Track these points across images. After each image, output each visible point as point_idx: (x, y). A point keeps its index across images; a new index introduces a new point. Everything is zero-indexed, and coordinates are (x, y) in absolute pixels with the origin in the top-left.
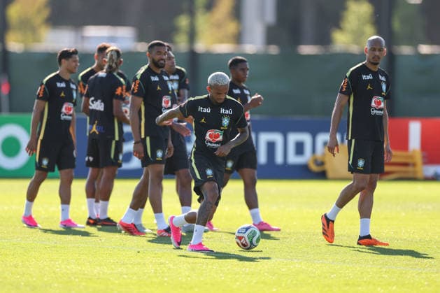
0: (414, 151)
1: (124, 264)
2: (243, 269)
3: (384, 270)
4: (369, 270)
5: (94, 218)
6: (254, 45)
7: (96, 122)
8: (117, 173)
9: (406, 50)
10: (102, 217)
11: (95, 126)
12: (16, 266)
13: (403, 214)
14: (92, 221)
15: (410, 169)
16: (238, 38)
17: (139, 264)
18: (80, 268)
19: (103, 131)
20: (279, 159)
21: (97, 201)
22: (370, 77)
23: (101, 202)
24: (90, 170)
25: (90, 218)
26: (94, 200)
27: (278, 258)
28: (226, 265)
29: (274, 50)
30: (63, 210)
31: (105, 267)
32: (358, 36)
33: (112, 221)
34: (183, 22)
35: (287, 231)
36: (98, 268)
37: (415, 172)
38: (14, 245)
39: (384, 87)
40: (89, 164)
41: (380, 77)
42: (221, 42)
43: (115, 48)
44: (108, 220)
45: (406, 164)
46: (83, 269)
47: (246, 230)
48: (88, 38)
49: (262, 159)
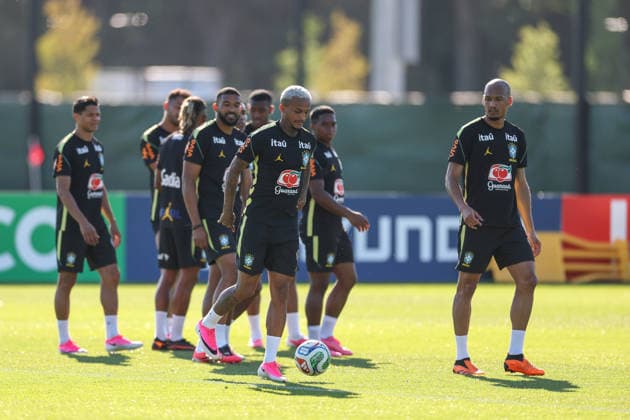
0: (618, 241)
1: (205, 405)
2: (376, 411)
3: (576, 411)
4: (554, 412)
5: (162, 339)
6: (388, 92)
7: (170, 204)
8: (199, 275)
9: (605, 98)
10: (174, 338)
11: (167, 210)
12: (52, 409)
13: (603, 332)
14: (160, 344)
15: (612, 267)
16: (366, 83)
17: (227, 404)
18: (142, 411)
19: (179, 217)
20: (425, 254)
21: (169, 316)
22: (489, 137)
23: (174, 316)
24: (163, 272)
25: (157, 340)
26: (165, 314)
27: (424, 395)
28: (352, 404)
29: (417, 99)
30: (108, 323)
31: (179, 410)
32: (537, 77)
33: (188, 344)
34: (288, 59)
35: (438, 357)
36: (169, 411)
37: (619, 272)
38: (50, 378)
39: (513, 151)
40: (162, 264)
41: (507, 136)
42: (343, 87)
43: (195, 98)
44: (183, 342)
45: (606, 261)
46: (148, 412)
47: (310, 351)
48: (153, 83)
49: (402, 254)
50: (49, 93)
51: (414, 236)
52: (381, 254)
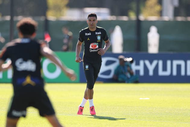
49: (175, 73)
50: (51, 17)
51: (179, 67)
52: (168, 73)
